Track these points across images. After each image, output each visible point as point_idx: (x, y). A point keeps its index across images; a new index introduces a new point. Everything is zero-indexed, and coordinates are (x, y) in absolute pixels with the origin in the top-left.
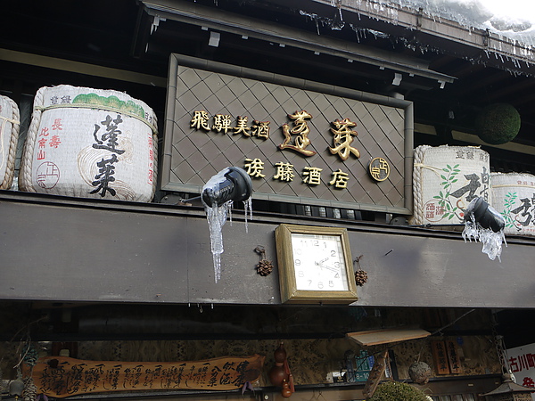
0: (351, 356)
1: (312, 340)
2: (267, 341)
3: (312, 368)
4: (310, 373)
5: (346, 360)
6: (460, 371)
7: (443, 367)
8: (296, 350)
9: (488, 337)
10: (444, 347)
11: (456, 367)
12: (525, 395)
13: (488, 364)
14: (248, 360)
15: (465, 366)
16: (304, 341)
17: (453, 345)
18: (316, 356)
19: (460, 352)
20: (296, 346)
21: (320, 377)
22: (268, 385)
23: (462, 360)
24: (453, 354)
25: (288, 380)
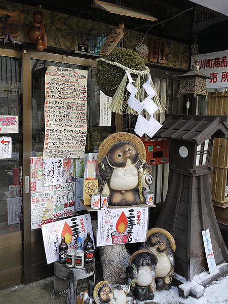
0: (94, 32)
1: (66, 16)
2: (28, 6)
3: (63, 36)
4: (62, 40)
5: (89, 34)
6: (164, 62)
7: (154, 57)
8: (53, 20)
9: (186, 46)
10: (158, 44)
11: (162, 59)
12: (202, 79)
13: (181, 62)
14: (10, 14)
15: (168, 60)
16: (59, 15)
17: (164, 44)
18: (67, 28)
19: (167, 51)
20: (52, 17)
21: (68, 44)
22: (26, 41)
23: (167, 56)
24: (163, 50)
25: (43, 39)
